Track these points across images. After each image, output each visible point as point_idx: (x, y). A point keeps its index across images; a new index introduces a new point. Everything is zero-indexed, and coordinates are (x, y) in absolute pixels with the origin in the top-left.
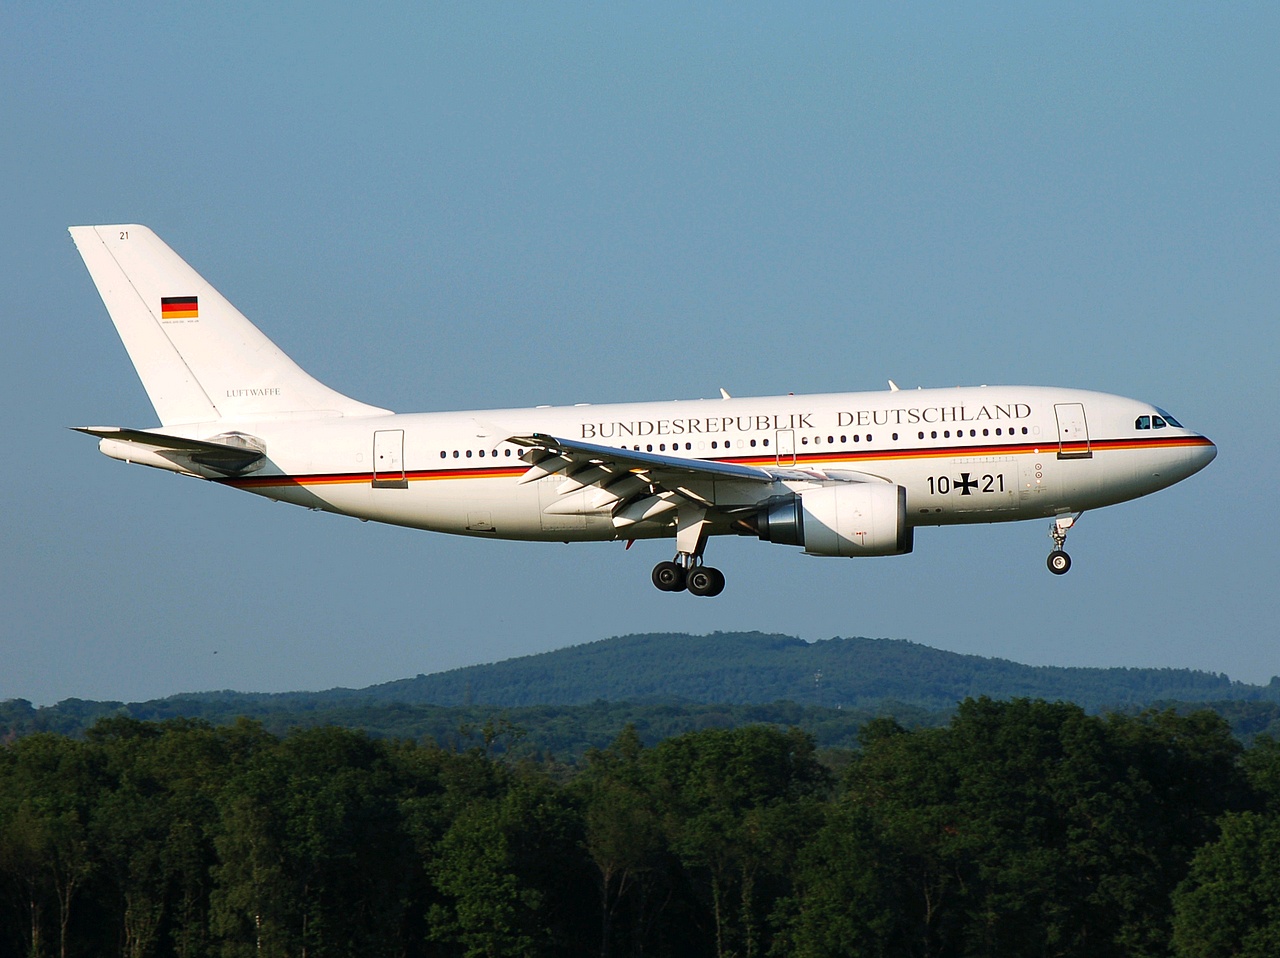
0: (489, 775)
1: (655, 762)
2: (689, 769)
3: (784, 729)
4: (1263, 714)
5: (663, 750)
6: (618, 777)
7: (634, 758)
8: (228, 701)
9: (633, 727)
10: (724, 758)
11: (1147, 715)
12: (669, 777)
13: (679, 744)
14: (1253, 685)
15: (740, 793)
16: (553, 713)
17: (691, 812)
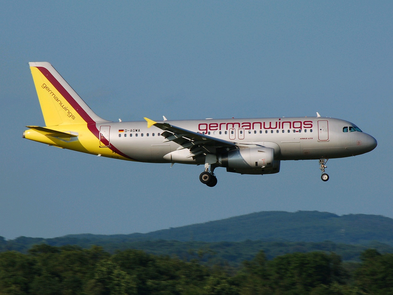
0: (201, 271)
1: (272, 267)
2: (287, 270)
3: (327, 253)
5: (276, 262)
6: (256, 273)
7: (263, 265)
8: (88, 238)
9: (263, 251)
12: (278, 273)
13: (282, 259)
15: (309, 281)
16: (228, 245)
17: (287, 288)
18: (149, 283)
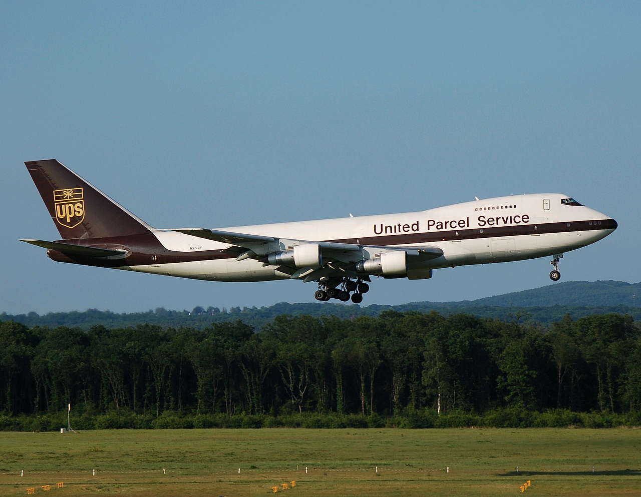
0: (519, 331)
3: (622, 314)
5: (580, 322)
6: (564, 331)
7: (569, 325)
8: (426, 305)
9: (569, 314)
10: (601, 324)
12: (581, 331)
13: (585, 320)
15: (607, 337)
16: (540, 309)
17: (589, 344)
18: (478, 340)
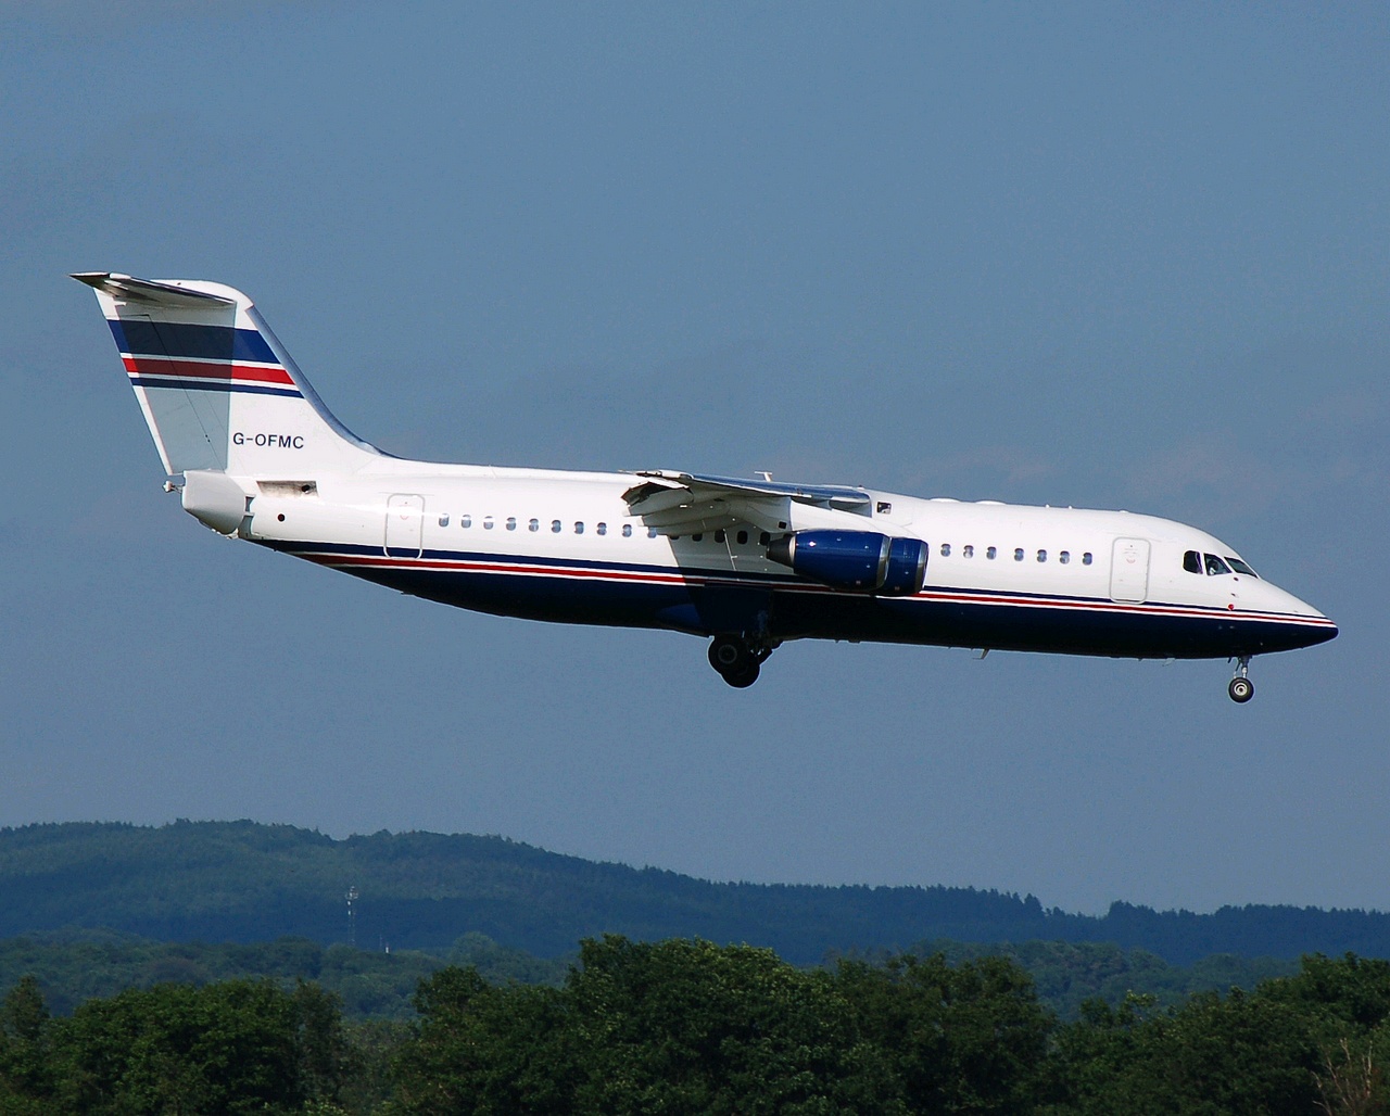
1: (70, 1041)
2: (125, 1052)
4: (1095, 966)
11: (895, 966)
14: (1080, 915)
